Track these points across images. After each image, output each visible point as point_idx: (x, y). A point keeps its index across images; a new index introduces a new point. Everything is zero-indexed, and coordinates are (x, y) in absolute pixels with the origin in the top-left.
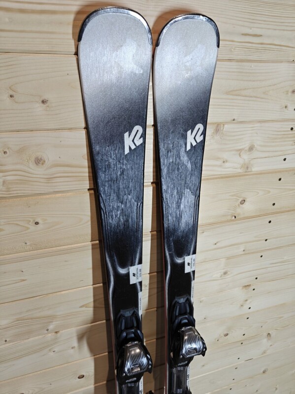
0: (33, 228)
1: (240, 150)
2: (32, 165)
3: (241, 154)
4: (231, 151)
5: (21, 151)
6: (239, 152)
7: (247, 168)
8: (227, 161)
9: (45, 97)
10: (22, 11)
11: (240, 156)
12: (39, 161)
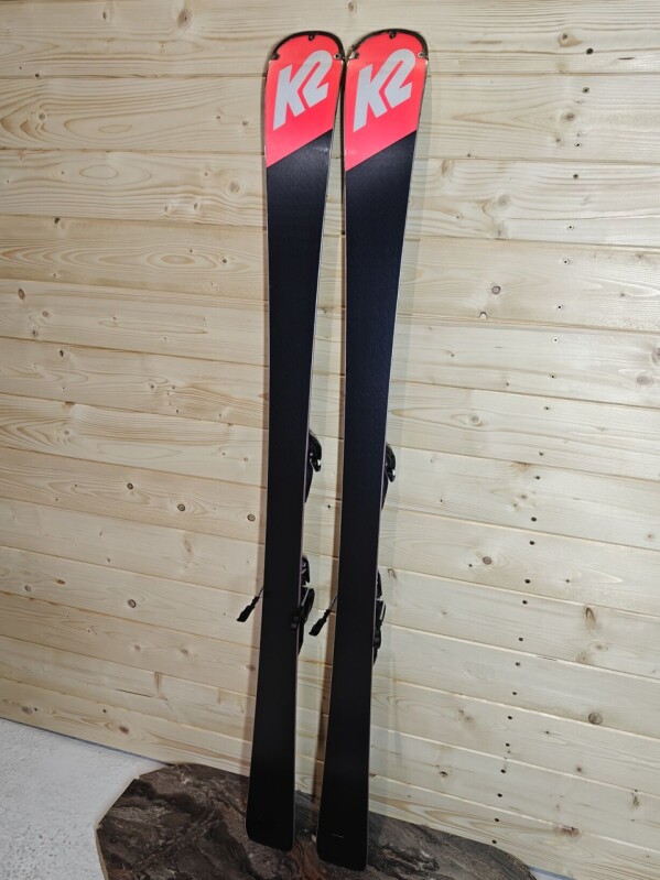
0: (220, 266)
1: (485, 203)
2: (227, 191)
3: (486, 207)
4: (469, 201)
5: (220, 174)
6: (481, 205)
7: (499, 232)
8: (463, 217)
9: (247, 120)
10: (236, 40)
11: (484, 211)
12: (234, 187)
